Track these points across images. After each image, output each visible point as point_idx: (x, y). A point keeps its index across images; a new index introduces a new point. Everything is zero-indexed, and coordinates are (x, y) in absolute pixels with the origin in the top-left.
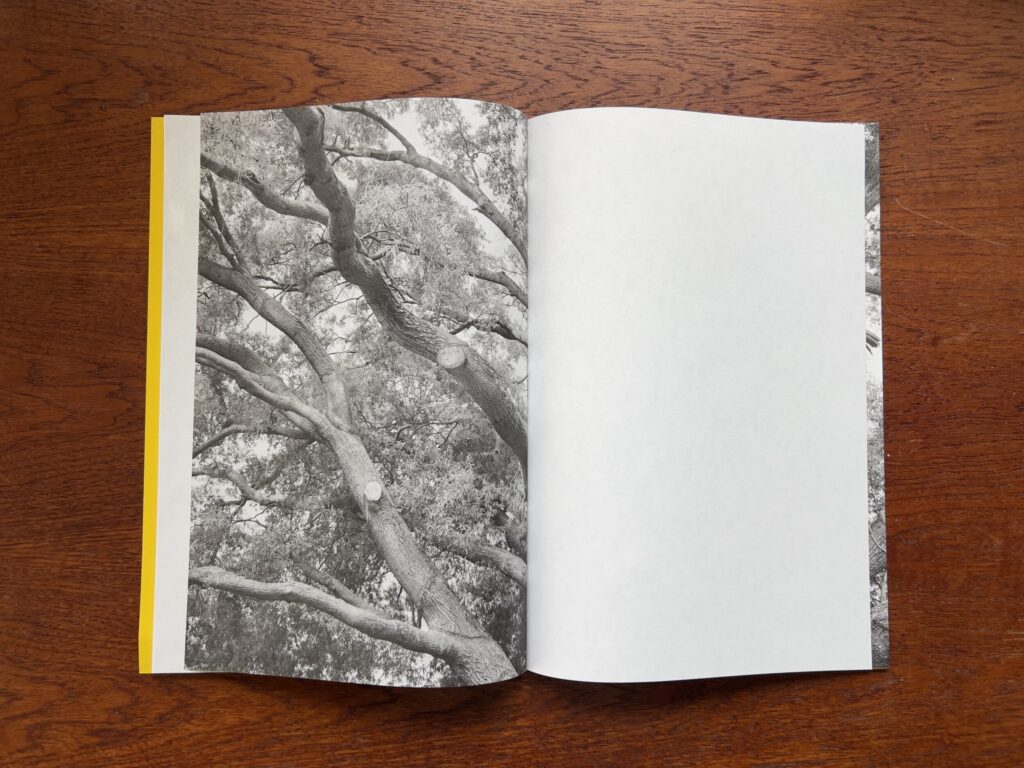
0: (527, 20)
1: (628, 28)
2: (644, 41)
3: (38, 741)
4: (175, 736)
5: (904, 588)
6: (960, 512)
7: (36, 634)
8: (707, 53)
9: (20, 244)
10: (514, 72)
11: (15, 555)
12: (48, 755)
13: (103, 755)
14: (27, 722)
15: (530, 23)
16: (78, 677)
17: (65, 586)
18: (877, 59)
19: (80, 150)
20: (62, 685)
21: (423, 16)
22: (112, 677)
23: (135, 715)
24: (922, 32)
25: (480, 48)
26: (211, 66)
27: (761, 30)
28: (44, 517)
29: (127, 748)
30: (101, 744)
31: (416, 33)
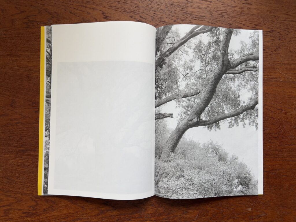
0: (170, 6)
1: (200, 11)
2: (205, 15)
3: (7, 214)
4: (48, 216)
5: (270, 187)
6: (289, 165)
7: (8, 182)
8: (223, 20)
9: (10, 64)
10: (164, 22)
11: (4, 158)
12: (10, 219)
13: (27, 220)
14: (5, 208)
15: (170, 7)
16: (21, 196)
17: (18, 169)
18: (275, 26)
19: (31, 36)
20: (16, 198)
21: (138, 2)
22: (31, 197)
23: (36, 208)
24: (289, 19)
25: (154, 14)
26: (72, 13)
27: (241, 14)
28: (13, 147)
29: (34, 218)
30: (26, 216)
31: (135, 8)
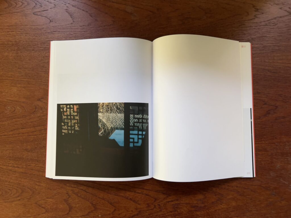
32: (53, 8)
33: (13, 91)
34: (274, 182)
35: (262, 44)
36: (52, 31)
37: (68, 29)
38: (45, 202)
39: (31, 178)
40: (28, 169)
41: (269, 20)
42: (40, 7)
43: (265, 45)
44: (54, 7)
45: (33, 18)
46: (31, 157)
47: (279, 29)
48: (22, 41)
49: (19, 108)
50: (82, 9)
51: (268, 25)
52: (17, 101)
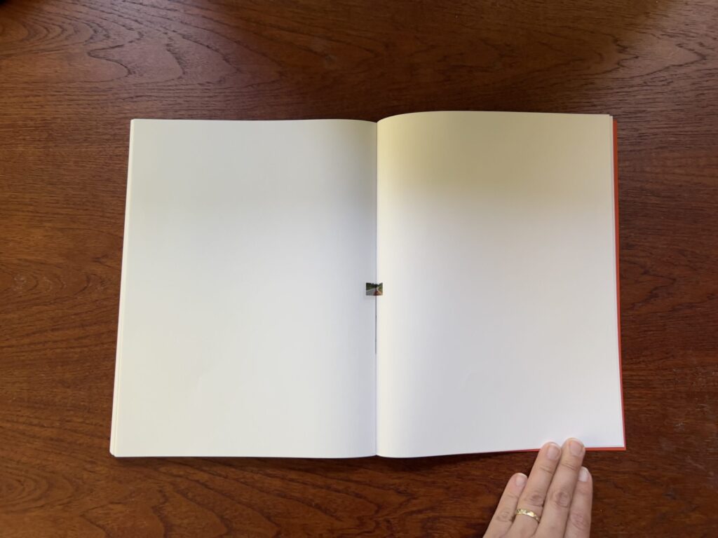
32: (137, 41)
33: (33, 237)
34: (671, 465)
35: (638, 130)
36: (132, 96)
37: (170, 90)
38: (106, 512)
39: (73, 452)
40: (66, 429)
41: (652, 73)
42: (104, 38)
43: (643, 131)
44: (138, 39)
45: (87, 65)
46: (73, 400)
47: (676, 93)
48: (59, 120)
49: (48, 281)
50: (206, 44)
51: (649, 84)
52: (42, 263)
